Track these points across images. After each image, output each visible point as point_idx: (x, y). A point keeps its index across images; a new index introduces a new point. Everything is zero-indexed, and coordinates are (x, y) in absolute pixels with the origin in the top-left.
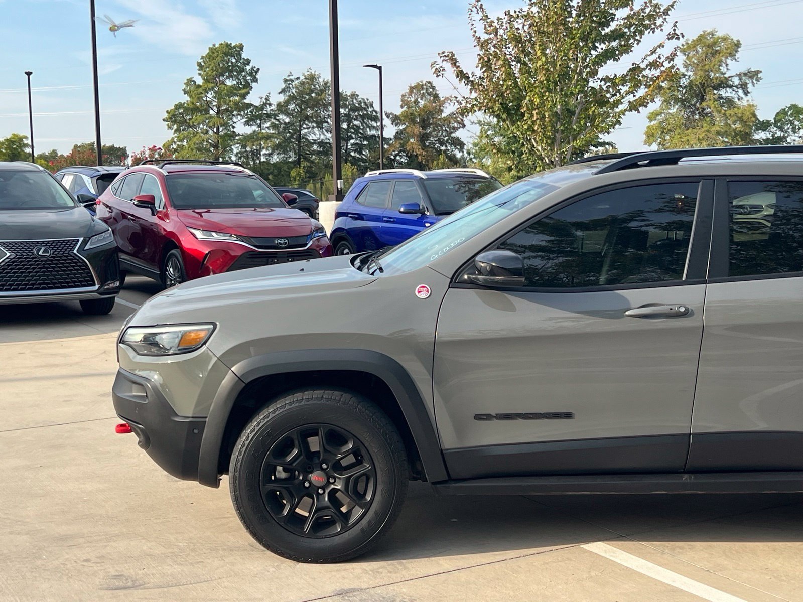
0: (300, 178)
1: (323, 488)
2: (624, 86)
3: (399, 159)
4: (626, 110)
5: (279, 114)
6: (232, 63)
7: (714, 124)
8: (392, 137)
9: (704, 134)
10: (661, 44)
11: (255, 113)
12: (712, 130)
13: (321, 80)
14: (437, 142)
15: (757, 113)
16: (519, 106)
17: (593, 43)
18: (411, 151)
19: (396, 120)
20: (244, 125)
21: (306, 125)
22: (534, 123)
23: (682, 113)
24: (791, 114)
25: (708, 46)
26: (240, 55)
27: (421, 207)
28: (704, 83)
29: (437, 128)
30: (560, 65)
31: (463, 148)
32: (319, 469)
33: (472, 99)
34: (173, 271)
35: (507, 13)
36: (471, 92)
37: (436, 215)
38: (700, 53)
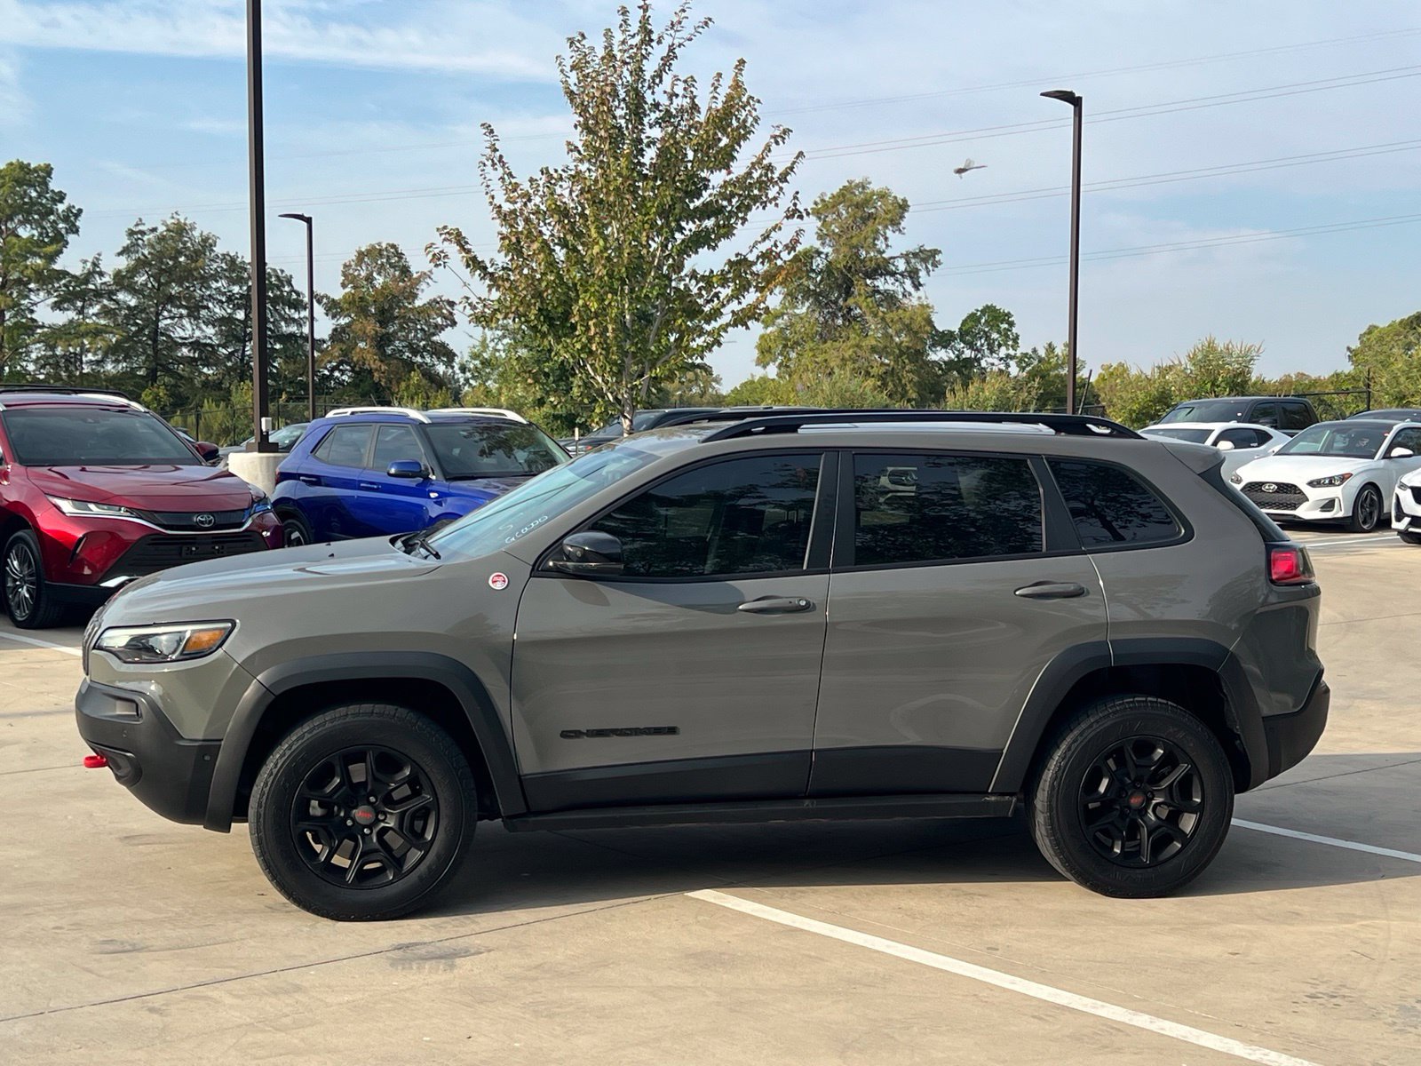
0: (158, 405)
1: (370, 827)
2: (724, 288)
3: (339, 375)
4: (728, 325)
5: (118, 291)
6: (31, 198)
7: (867, 335)
8: (326, 337)
9: (851, 350)
10: (777, 225)
11: (74, 288)
12: (864, 344)
13: (196, 233)
14: (407, 349)
15: (934, 318)
16: (567, 314)
17: (678, 221)
18: (361, 363)
19: (333, 308)
20: (52, 308)
21: (170, 311)
22: (590, 340)
23: (816, 315)
24: (986, 321)
25: (857, 206)
26: (46, 184)
27: (423, 468)
28: (850, 267)
29: (407, 325)
30: (628, 254)
31: (453, 360)
32: (366, 802)
33: (493, 301)
34: (20, 564)
35: (544, 171)
36: (490, 290)
37: (447, 480)
38: (843, 217)
